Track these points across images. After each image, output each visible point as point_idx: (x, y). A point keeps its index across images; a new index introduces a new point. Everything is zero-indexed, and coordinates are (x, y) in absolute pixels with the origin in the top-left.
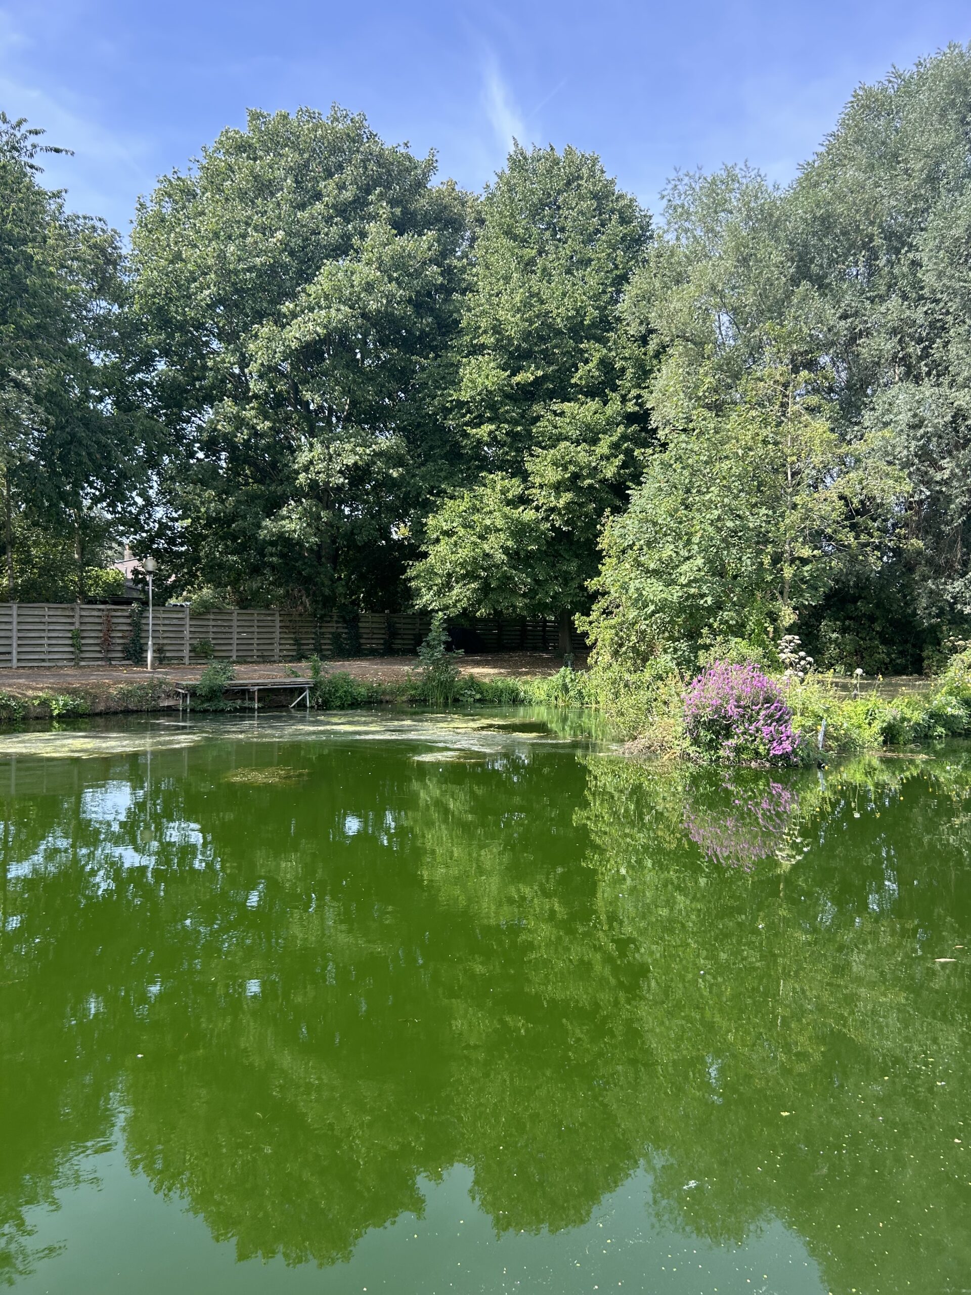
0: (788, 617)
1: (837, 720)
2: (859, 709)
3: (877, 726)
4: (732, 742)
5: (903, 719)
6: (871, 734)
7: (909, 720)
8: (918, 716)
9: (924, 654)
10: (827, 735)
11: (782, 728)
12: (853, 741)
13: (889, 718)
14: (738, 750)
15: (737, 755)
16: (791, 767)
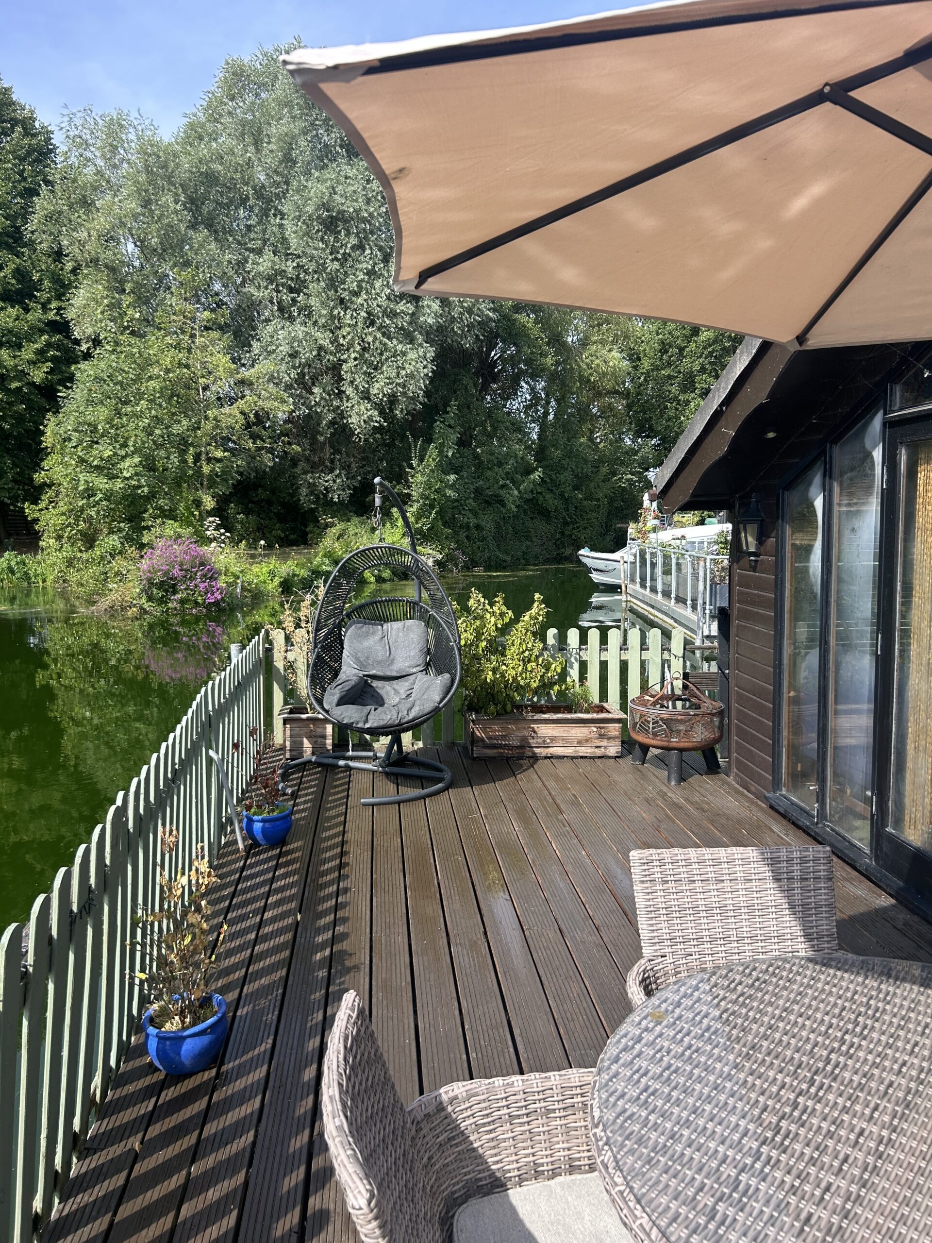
0: (209, 503)
1: (249, 577)
2: (264, 570)
3: (277, 581)
4: (179, 596)
5: (294, 575)
6: (273, 586)
7: (298, 576)
8: (304, 573)
9: (308, 529)
10: (243, 589)
11: (213, 583)
12: (261, 592)
13: (284, 574)
14: (182, 602)
15: (182, 606)
16: (221, 610)
